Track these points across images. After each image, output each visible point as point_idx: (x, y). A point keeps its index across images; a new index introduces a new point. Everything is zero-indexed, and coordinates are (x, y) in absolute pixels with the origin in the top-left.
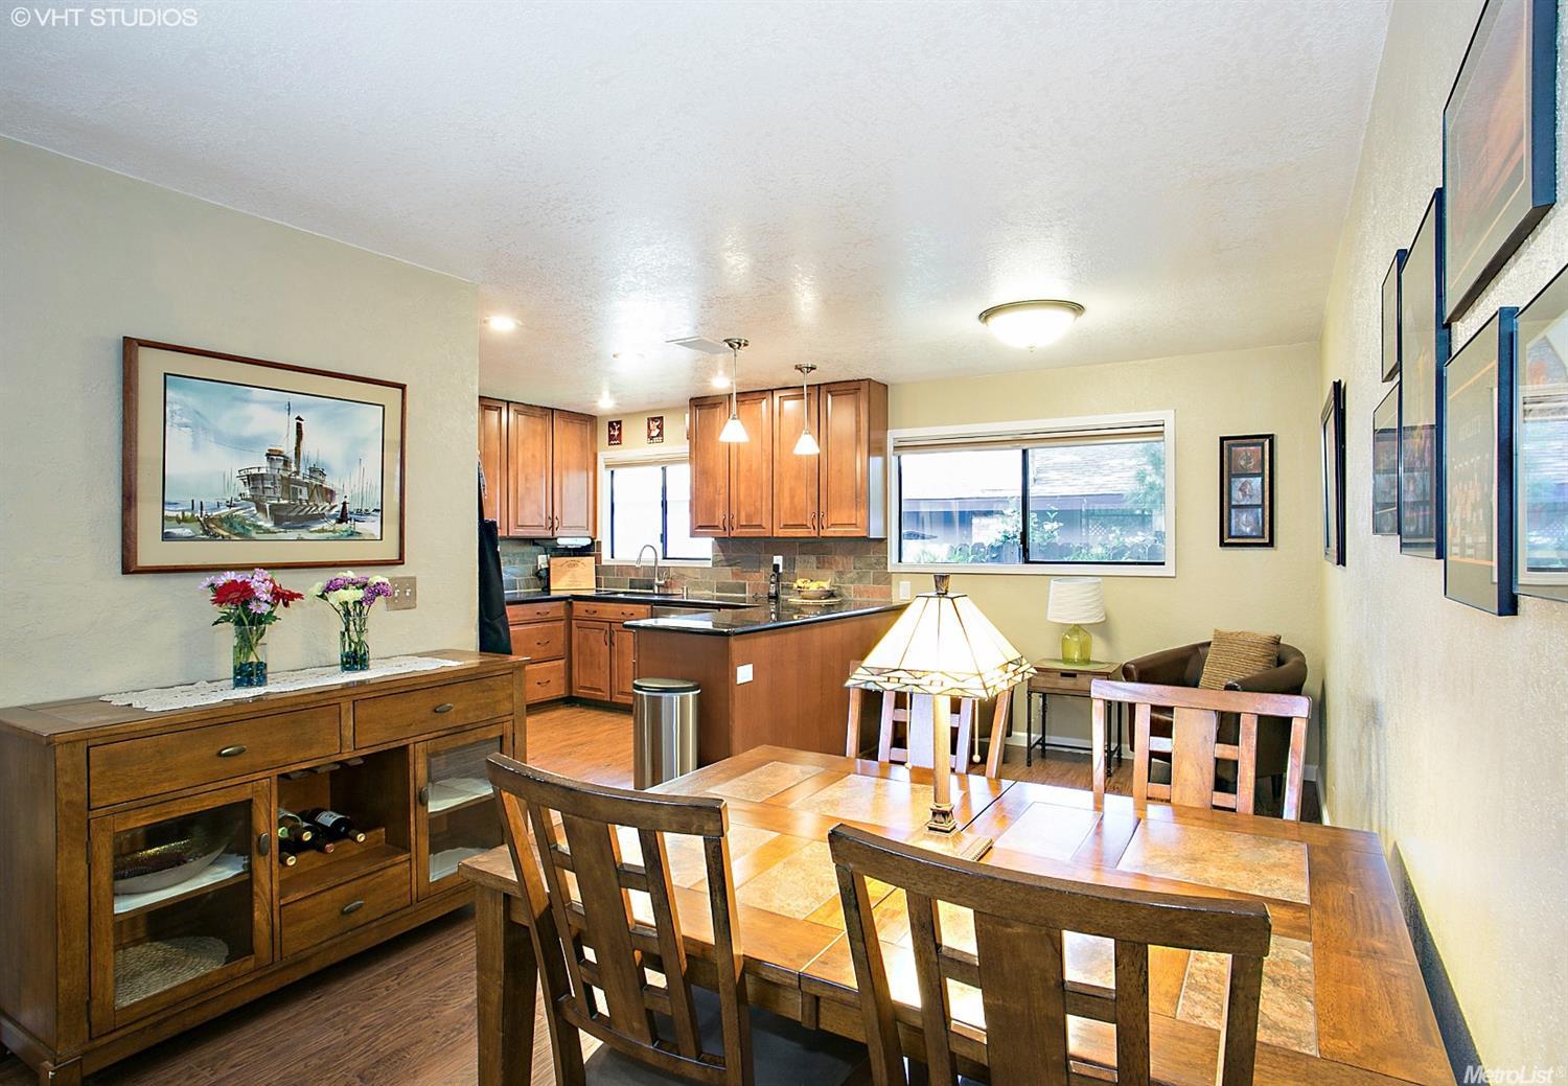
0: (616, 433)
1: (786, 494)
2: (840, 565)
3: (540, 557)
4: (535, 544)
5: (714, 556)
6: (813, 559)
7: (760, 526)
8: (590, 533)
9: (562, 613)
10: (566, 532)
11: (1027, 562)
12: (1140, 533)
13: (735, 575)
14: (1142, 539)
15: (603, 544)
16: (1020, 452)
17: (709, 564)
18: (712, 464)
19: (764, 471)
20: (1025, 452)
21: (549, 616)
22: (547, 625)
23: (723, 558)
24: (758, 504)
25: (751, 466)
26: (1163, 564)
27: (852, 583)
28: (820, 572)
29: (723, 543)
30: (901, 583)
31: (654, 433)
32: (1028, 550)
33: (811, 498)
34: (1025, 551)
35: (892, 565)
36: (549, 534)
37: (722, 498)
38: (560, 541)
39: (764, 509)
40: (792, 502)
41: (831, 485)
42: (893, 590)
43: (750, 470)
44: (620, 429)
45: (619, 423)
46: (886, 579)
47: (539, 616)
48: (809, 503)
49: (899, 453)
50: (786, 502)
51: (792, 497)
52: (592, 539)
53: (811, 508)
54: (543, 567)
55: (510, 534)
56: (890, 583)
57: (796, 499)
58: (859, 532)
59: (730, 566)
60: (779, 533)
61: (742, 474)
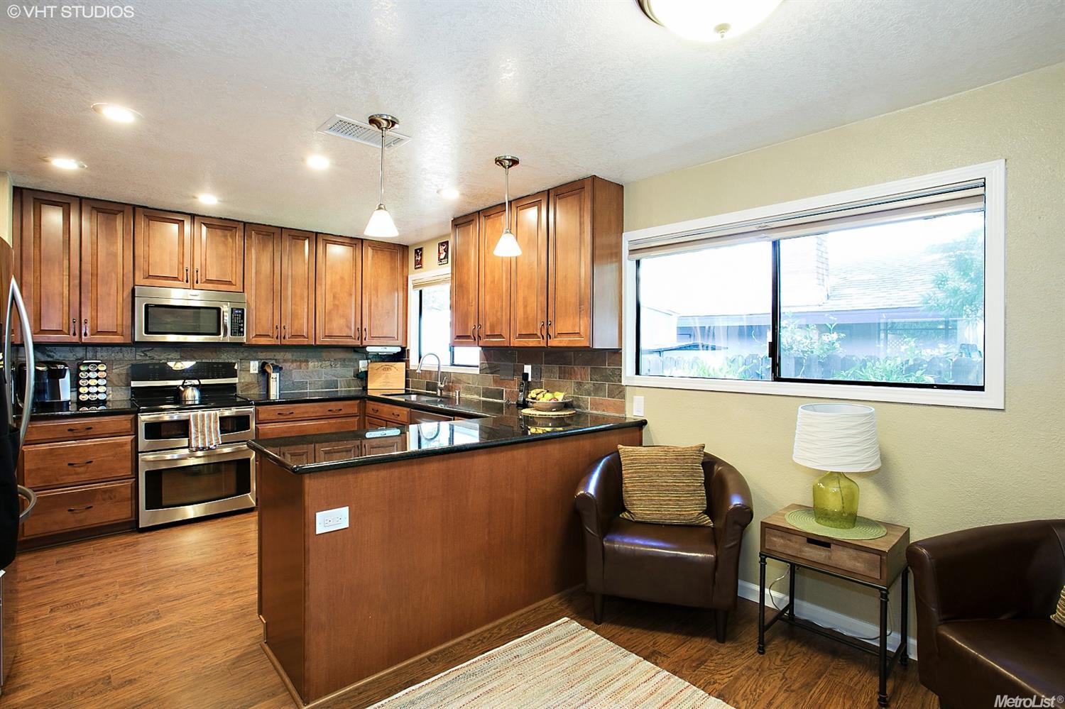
0: (419, 259)
1: (521, 303)
2: (579, 376)
3: (361, 362)
4: (355, 351)
5: (481, 364)
6: (556, 368)
7: (500, 336)
8: (400, 342)
9: (355, 410)
10: (375, 342)
11: (777, 378)
12: (941, 345)
13: (495, 382)
14: (943, 352)
15: (410, 352)
16: (770, 244)
17: (477, 371)
18: (466, 278)
19: (504, 282)
20: (776, 244)
21: (341, 412)
22: (339, 420)
23: (487, 366)
24: (499, 314)
25: (494, 277)
26: (981, 389)
27: (589, 395)
28: (562, 382)
29: (488, 351)
30: (635, 397)
31: (442, 256)
32: (779, 365)
33: (541, 310)
34: (776, 366)
35: (626, 378)
36: (358, 343)
37: (473, 309)
38: (368, 349)
39: (504, 318)
40: (525, 312)
41: (558, 293)
42: (628, 404)
43: (493, 282)
44: (421, 255)
45: (421, 249)
46: (619, 392)
47: (331, 413)
48: (539, 312)
49: (637, 256)
50: (520, 312)
51: (525, 307)
52: (402, 348)
53: (541, 317)
54: (363, 370)
55: (318, 343)
56: (624, 397)
57: (528, 309)
58: (582, 342)
59: (492, 373)
60: (516, 342)
61: (487, 286)
